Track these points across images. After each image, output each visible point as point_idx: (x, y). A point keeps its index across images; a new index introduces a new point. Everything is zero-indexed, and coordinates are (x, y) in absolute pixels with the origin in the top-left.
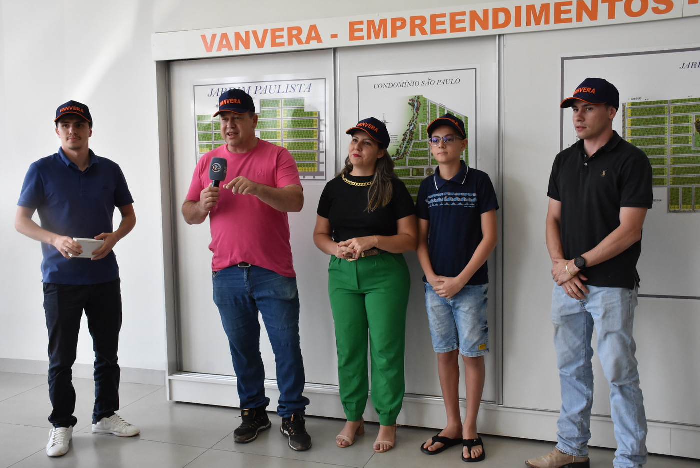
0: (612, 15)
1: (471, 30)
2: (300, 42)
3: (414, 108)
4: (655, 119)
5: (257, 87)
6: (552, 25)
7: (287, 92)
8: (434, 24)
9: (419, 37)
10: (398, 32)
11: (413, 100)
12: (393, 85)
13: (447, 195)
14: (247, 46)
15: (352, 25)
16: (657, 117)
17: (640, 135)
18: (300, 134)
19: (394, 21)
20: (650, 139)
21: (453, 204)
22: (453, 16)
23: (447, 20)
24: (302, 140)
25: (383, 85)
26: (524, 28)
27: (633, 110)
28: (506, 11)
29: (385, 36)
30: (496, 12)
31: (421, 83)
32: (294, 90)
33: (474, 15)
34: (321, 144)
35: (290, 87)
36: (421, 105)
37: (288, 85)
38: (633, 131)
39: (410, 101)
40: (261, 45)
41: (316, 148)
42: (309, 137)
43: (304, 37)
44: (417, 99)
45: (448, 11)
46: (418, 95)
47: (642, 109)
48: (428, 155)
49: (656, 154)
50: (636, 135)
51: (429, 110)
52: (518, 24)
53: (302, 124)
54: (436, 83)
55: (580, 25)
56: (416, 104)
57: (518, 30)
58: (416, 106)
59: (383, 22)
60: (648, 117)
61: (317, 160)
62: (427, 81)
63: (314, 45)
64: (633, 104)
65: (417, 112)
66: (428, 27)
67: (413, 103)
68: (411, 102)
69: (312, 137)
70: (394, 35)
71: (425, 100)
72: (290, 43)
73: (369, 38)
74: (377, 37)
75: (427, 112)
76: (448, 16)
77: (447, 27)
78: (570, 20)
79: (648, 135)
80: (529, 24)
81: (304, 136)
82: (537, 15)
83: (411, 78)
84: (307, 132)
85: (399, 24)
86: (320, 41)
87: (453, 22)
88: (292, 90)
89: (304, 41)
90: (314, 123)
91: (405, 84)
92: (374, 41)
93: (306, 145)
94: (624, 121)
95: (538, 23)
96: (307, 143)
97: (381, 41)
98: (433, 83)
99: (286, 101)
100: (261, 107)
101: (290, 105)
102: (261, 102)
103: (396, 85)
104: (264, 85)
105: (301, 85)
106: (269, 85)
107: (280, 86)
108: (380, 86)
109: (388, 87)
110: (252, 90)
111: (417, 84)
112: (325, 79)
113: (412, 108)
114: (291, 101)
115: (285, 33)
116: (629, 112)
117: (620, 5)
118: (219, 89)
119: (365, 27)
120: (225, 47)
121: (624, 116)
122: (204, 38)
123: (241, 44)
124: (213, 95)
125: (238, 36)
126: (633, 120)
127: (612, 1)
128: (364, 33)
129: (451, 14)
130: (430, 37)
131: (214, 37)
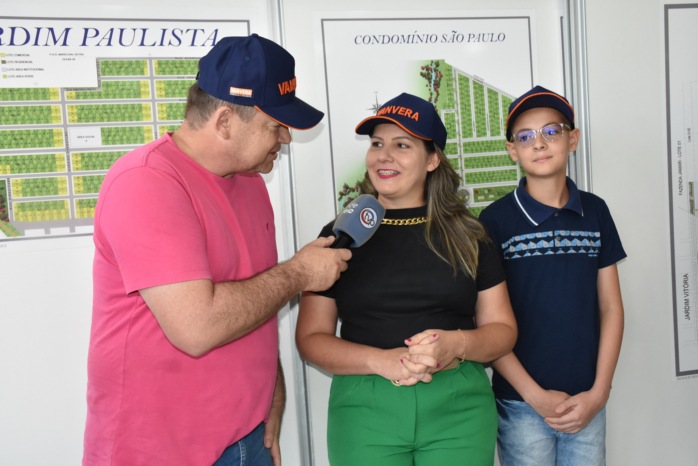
3: (430, 83)
5: (86, 30)
7: (162, 44)
11: (428, 68)
12: (391, 40)
13: (559, 235)
21: (570, 252)
25: (372, 38)
31: (440, 38)
32: (180, 42)
35: (168, 35)
36: (441, 76)
37: (164, 30)
39: (423, 68)
44: (434, 66)
46: (436, 58)
48: (459, 166)
51: (456, 85)
54: (466, 38)
56: (434, 75)
58: (434, 78)
62: (450, 35)
65: (436, 90)
67: (429, 74)
68: (424, 71)
71: (449, 69)
75: (453, 89)
83: (424, 28)
88: (175, 41)
91: (411, 38)
98: (460, 38)
99: (160, 64)
100: (98, 75)
101: (171, 72)
102: (98, 63)
103: (395, 39)
104: (104, 27)
105: (196, 31)
106: (117, 26)
107: (144, 30)
108: (367, 40)
109: (381, 41)
110: (76, 36)
111: (434, 38)
112: (248, 22)
113: (427, 82)
114: (174, 63)
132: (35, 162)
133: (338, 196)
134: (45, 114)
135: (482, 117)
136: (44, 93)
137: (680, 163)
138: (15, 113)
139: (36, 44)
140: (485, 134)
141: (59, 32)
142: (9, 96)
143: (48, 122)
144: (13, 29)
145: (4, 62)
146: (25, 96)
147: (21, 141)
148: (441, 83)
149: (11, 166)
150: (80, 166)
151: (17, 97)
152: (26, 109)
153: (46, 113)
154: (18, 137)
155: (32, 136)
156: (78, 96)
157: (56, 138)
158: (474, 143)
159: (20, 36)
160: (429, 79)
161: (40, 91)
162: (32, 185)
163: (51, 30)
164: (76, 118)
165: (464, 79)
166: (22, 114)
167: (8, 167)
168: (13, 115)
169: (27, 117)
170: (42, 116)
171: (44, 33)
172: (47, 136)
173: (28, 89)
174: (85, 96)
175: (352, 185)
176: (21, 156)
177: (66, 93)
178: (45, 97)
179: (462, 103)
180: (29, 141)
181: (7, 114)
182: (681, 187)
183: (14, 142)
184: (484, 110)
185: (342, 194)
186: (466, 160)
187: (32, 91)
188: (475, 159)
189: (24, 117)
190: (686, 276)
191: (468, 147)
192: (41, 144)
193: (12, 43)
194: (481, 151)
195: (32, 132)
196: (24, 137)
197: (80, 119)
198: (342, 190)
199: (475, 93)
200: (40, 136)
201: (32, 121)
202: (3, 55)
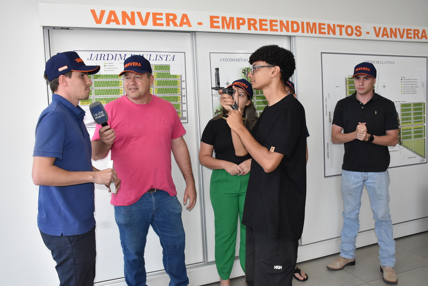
0: (341, 33)
1: (281, 31)
2: (175, 25)
6: (318, 35)
7: (156, 60)
8: (261, 25)
9: (253, 31)
10: (241, 26)
11: (244, 70)
12: (232, 60)
14: (133, 22)
15: (212, 18)
18: (167, 90)
19: (238, 19)
22: (271, 21)
23: (268, 23)
24: (169, 95)
25: (226, 59)
26: (305, 33)
27: (349, 81)
28: (297, 24)
29: (233, 28)
30: (293, 23)
32: (162, 59)
33: (281, 22)
34: (183, 98)
35: (158, 57)
37: (157, 55)
38: (350, 92)
39: (243, 70)
40: (144, 23)
41: (180, 100)
42: (174, 93)
43: (178, 21)
44: (246, 70)
45: (268, 18)
46: (247, 67)
52: (303, 31)
53: (169, 84)
55: (329, 36)
56: (246, 72)
57: (303, 34)
58: (246, 74)
59: (232, 19)
61: (181, 109)
63: (185, 28)
64: (349, 78)
66: (258, 26)
67: (245, 72)
68: (243, 71)
69: (176, 93)
70: (238, 28)
72: (168, 24)
73: (223, 28)
74: (228, 28)
77: (268, 27)
78: (325, 33)
80: (308, 32)
81: (170, 92)
82: (311, 28)
84: (173, 89)
85: (241, 21)
86: (190, 25)
87: (271, 25)
88: (160, 59)
89: (178, 24)
90: (178, 83)
91: (239, 59)
92: (226, 30)
93: (172, 98)
94: (346, 86)
95: (311, 32)
96: (173, 97)
97: (231, 30)
99: (155, 67)
101: (159, 70)
103: (234, 60)
105: (167, 56)
107: (150, 55)
108: (224, 60)
109: (229, 61)
112: (185, 53)
113: (244, 75)
114: (160, 66)
115: (164, 17)
116: (348, 82)
117: (344, 29)
118: (98, 55)
119: (220, 20)
120: (113, 21)
121: (346, 84)
122: (93, 12)
123: (127, 21)
124: (92, 59)
125: (124, 14)
126: (349, 86)
127: (341, 27)
128: (220, 24)
129: (270, 20)
130: (259, 32)
131: (103, 12)
133: (214, 114)
137: (326, 105)
138: (108, 83)
139: (115, 60)
141: (123, 56)
142: (106, 77)
143: (118, 86)
144: (108, 55)
145: (105, 66)
146: (111, 77)
147: (109, 93)
149: (106, 101)
151: (108, 77)
152: (111, 82)
153: (117, 83)
154: (108, 91)
155: (113, 91)
157: (120, 92)
159: (110, 57)
160: (245, 74)
161: (116, 76)
163: (120, 55)
166: (110, 83)
167: (105, 101)
168: (107, 84)
169: (111, 85)
170: (116, 84)
171: (118, 56)
172: (118, 91)
173: (112, 75)
175: (219, 110)
176: (109, 98)
180: (112, 93)
181: (105, 83)
182: (326, 113)
183: (107, 93)
185: (215, 113)
186: (257, 102)
187: (113, 76)
189: (110, 84)
190: (328, 144)
191: (258, 98)
192: (116, 94)
193: (108, 59)
195: (113, 90)
196: (110, 91)
198: (216, 111)
200: (115, 91)
201: (113, 86)
202: (105, 63)
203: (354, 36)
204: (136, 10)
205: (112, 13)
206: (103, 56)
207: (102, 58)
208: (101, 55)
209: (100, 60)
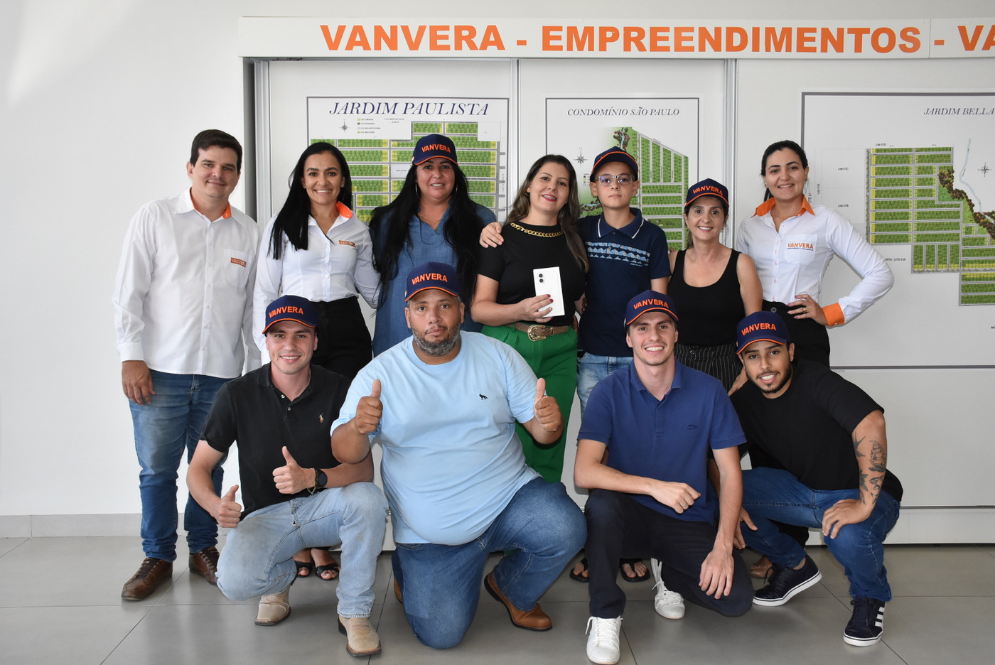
0: (858, 48)
1: (700, 50)
2: (473, 46)
4: (899, 168)
5: (407, 104)
6: (794, 53)
7: (452, 113)
8: (654, 39)
9: (634, 53)
10: (609, 44)
11: (619, 133)
12: (594, 112)
13: (611, 247)
14: (393, 44)
15: (546, 30)
16: (901, 166)
17: (884, 186)
19: (603, 30)
20: (894, 191)
22: (678, 31)
23: (671, 35)
24: (473, 179)
25: (580, 111)
26: (762, 52)
27: (878, 157)
28: (742, 32)
29: (591, 48)
30: (730, 31)
31: (630, 112)
32: (463, 111)
33: (703, 32)
34: (500, 185)
36: (629, 139)
37: (454, 104)
38: (877, 180)
39: (615, 133)
40: (414, 46)
41: (493, 190)
42: (483, 175)
43: (478, 40)
44: (624, 131)
45: (672, 24)
46: (625, 126)
47: (887, 156)
49: (900, 207)
50: (880, 185)
51: (640, 145)
52: (756, 48)
54: (649, 113)
55: (824, 55)
56: (623, 137)
57: (756, 55)
58: (623, 140)
59: (589, 31)
60: (893, 166)
62: (638, 110)
63: (492, 52)
64: (878, 150)
66: (646, 41)
67: (620, 137)
68: (617, 135)
69: (488, 175)
70: (603, 48)
71: (635, 134)
72: (458, 47)
73: (570, 48)
74: (580, 48)
75: (636, 148)
76: (672, 30)
77: (671, 43)
78: (813, 50)
79: (893, 185)
80: (768, 49)
81: (476, 173)
82: (778, 40)
84: (480, 168)
85: (609, 34)
86: (501, 47)
87: (678, 39)
88: (460, 112)
89: (478, 45)
91: (608, 111)
92: (575, 53)
94: (868, 169)
95: (778, 49)
96: (481, 183)
97: (586, 53)
98: (644, 112)
99: (450, 126)
100: (412, 132)
101: (456, 131)
102: (412, 124)
103: (597, 112)
104: (417, 103)
105: (473, 105)
106: (425, 101)
107: (442, 104)
108: (576, 112)
109: (586, 114)
110: (400, 108)
111: (625, 112)
112: (508, 99)
114: (458, 125)
115: (451, 33)
116: (873, 159)
117: (867, 39)
118: (347, 104)
119: (564, 34)
120: (358, 44)
121: (868, 163)
122: (325, 29)
123: (383, 43)
124: (337, 112)
125: (379, 31)
126: (877, 169)
127: (858, 33)
128: (564, 42)
129: (676, 29)
130: (648, 54)
131: (341, 29)
132: (371, 185)
134: (378, 156)
135: (657, 168)
136: (379, 143)
138: (362, 155)
139: (377, 113)
140: (659, 181)
141: (391, 106)
142: (359, 144)
143: (380, 161)
144: (366, 104)
145: (359, 124)
146: (368, 145)
147: (364, 172)
148: (628, 143)
150: (397, 188)
151: (364, 145)
152: (368, 152)
154: (362, 169)
155: (370, 169)
156: (399, 145)
157: (384, 171)
158: (650, 187)
159: (369, 108)
160: (620, 140)
161: (377, 142)
162: (368, 199)
163: (387, 104)
164: (396, 158)
165: (646, 141)
166: (366, 155)
169: (368, 157)
171: (383, 106)
172: (379, 169)
173: (370, 140)
174: (403, 145)
176: (363, 181)
177: (392, 143)
178: (380, 146)
179: (643, 158)
180: (368, 172)
181: (357, 154)
183: (359, 171)
184: (659, 163)
186: (644, 198)
187: (372, 141)
188: (650, 198)
191: (646, 189)
192: (375, 174)
193: (364, 113)
194: (655, 192)
195: (370, 166)
196: (366, 169)
197: (398, 160)
199: (653, 151)
200: (375, 169)
201: (371, 160)
202: (359, 119)
203: (896, 52)
204: (399, 23)
205: (358, 30)
206: (356, 105)
207: (355, 110)
208: (354, 104)
209: (351, 113)
